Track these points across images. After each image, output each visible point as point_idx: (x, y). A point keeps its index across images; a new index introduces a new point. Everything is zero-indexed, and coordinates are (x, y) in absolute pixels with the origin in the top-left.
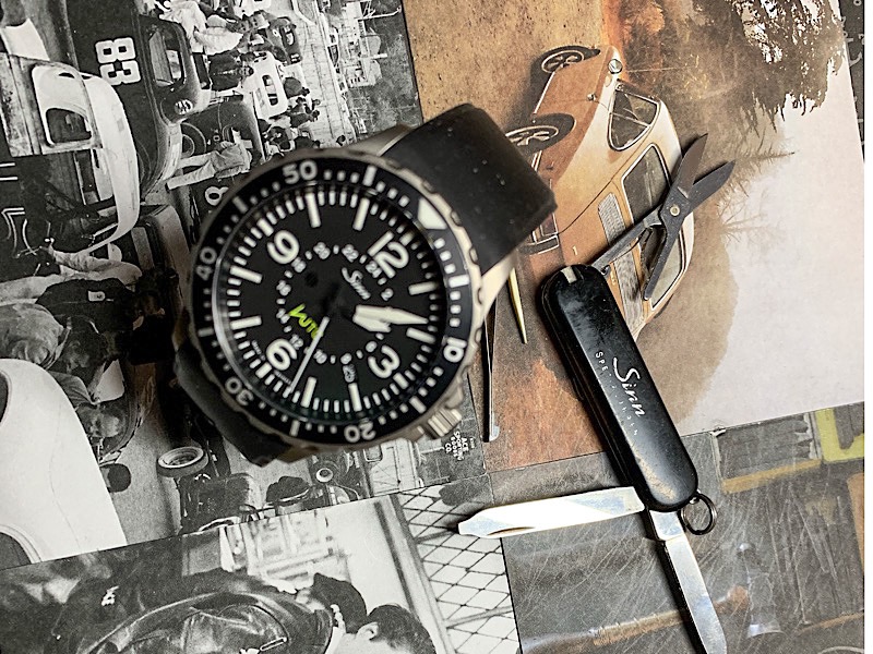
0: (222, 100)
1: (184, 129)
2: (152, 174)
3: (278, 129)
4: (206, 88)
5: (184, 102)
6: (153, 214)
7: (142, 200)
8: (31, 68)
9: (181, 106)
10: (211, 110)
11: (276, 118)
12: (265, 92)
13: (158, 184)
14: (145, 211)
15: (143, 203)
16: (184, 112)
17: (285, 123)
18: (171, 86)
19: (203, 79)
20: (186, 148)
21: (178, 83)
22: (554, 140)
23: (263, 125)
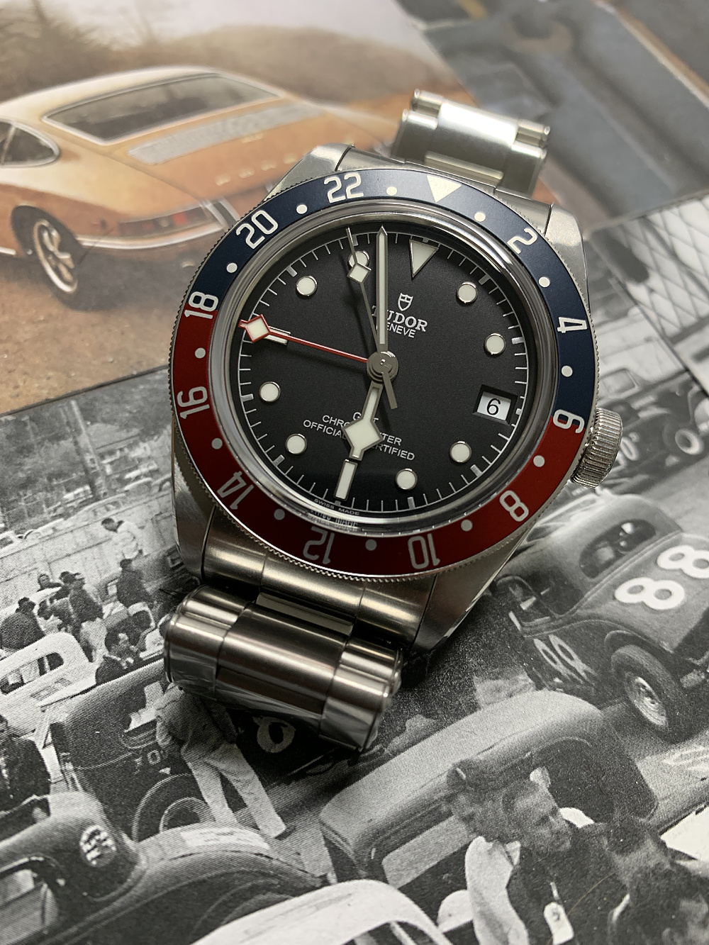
0: (70, 767)
1: (149, 830)
2: (265, 875)
3: (111, 640)
4: (45, 806)
5: (86, 848)
6: (349, 850)
7: (325, 882)
9: (95, 853)
10: (94, 783)
11: (88, 650)
12: (36, 683)
13: (280, 857)
14: (346, 869)
15: (332, 877)
16: (110, 842)
17: (95, 631)
18: (53, 887)
19: (25, 819)
20: (187, 818)
21: (43, 873)
22: (56, 224)
23: (107, 672)
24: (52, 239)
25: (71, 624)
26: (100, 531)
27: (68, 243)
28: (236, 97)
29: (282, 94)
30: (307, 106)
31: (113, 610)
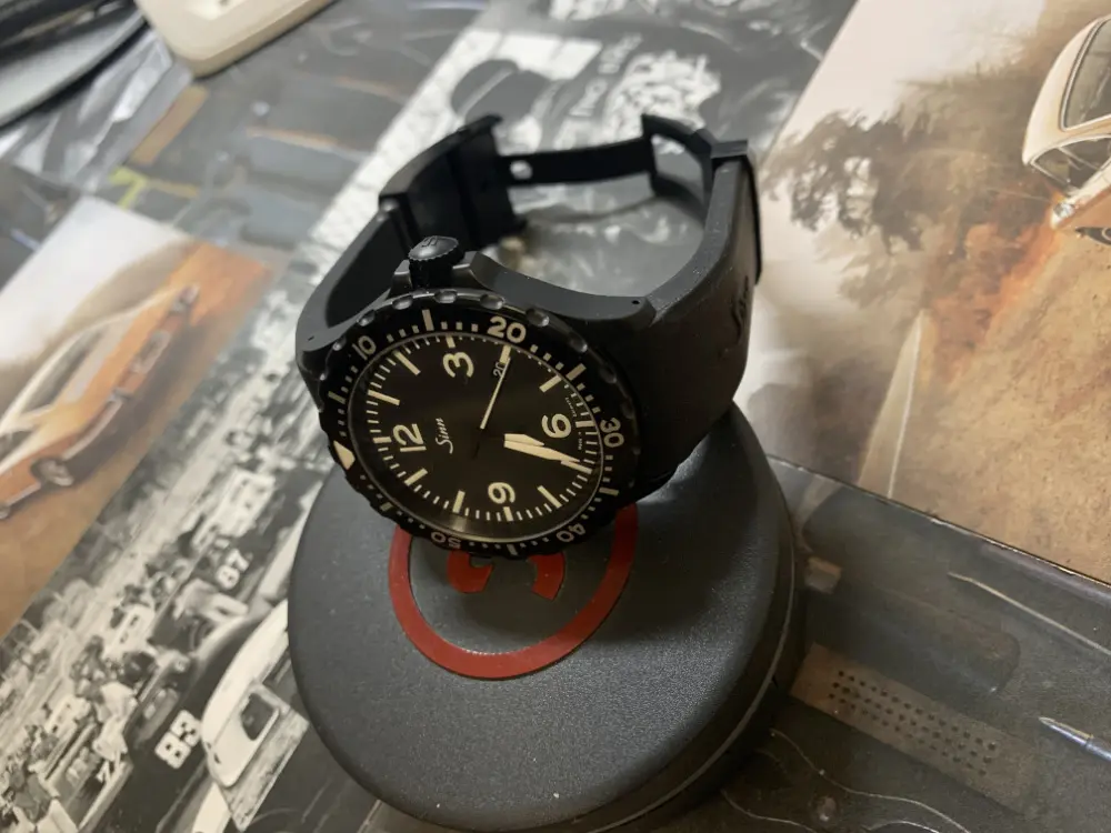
0: (159, 647)
1: (197, 644)
3: (154, 594)
4: (157, 667)
5: (178, 668)
8: (230, 788)
9: (183, 667)
10: (171, 645)
11: (146, 605)
12: (131, 631)
15: (270, 610)
16: (186, 660)
17: (146, 597)
18: (173, 688)
19: (150, 676)
20: (209, 631)
21: (166, 687)
22: (50, 458)
23: (158, 606)
24: (51, 467)
25: (134, 601)
26: (129, 561)
27: (59, 462)
28: (98, 337)
29: (118, 318)
30: (133, 314)
31: (149, 584)
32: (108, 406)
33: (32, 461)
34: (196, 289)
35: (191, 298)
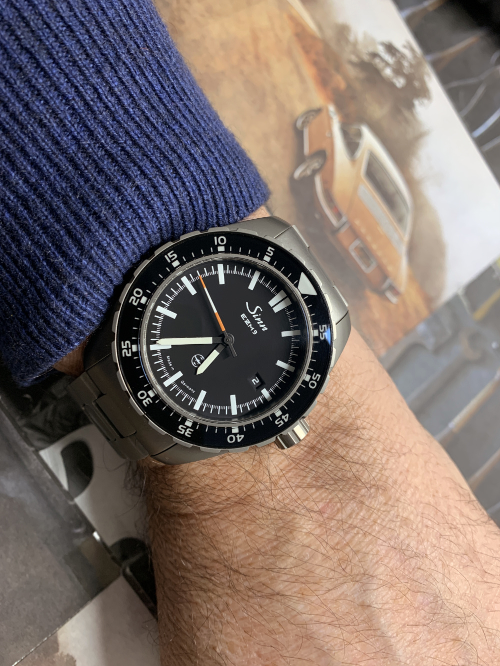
22: (322, 166)
24: (316, 165)
27: (315, 172)
28: (400, 220)
29: (406, 238)
30: (403, 250)
32: (339, 215)
33: (328, 153)
34: (394, 300)
35: (389, 295)
